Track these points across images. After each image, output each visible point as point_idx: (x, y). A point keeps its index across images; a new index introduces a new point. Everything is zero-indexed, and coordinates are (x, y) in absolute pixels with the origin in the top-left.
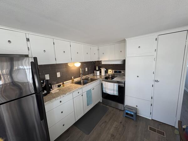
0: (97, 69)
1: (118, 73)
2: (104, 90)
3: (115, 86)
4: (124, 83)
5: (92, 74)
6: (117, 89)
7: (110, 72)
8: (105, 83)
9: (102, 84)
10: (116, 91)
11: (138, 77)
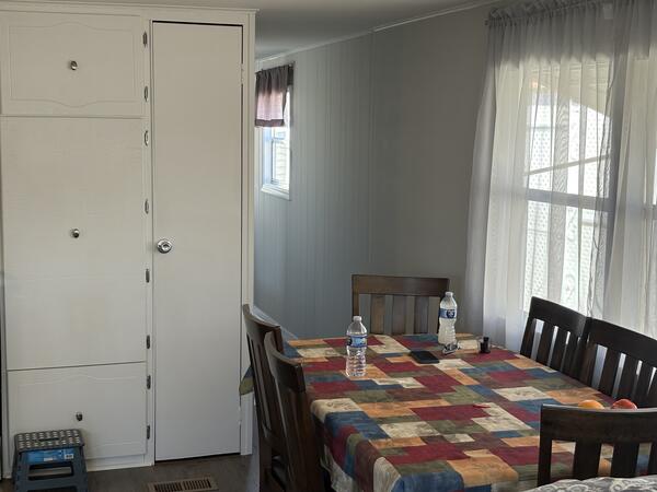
11: (76, 236)
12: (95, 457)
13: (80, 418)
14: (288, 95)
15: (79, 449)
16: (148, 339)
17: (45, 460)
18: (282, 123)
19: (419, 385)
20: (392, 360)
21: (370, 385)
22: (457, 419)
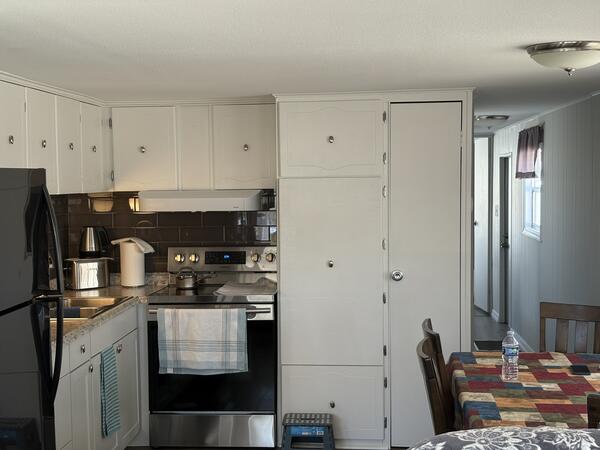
0: (91, 246)
1: (227, 261)
3: (235, 324)
4: (275, 304)
9: (153, 327)
11: (331, 266)
12: (345, 438)
13: (333, 406)
14: (540, 151)
15: (329, 428)
16: (385, 347)
17: (303, 434)
18: (533, 175)
19: (558, 389)
20: (550, 371)
21: (519, 386)
22: (567, 413)
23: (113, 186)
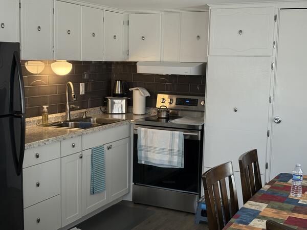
0: (118, 90)
1: (188, 104)
2: (143, 155)
3: (177, 140)
4: (202, 131)
5: (98, 108)
6: (182, 148)
7: (164, 101)
8: (146, 132)
9: (136, 136)
10: (179, 156)
11: (236, 111)
16: (267, 164)
23: (128, 58)
